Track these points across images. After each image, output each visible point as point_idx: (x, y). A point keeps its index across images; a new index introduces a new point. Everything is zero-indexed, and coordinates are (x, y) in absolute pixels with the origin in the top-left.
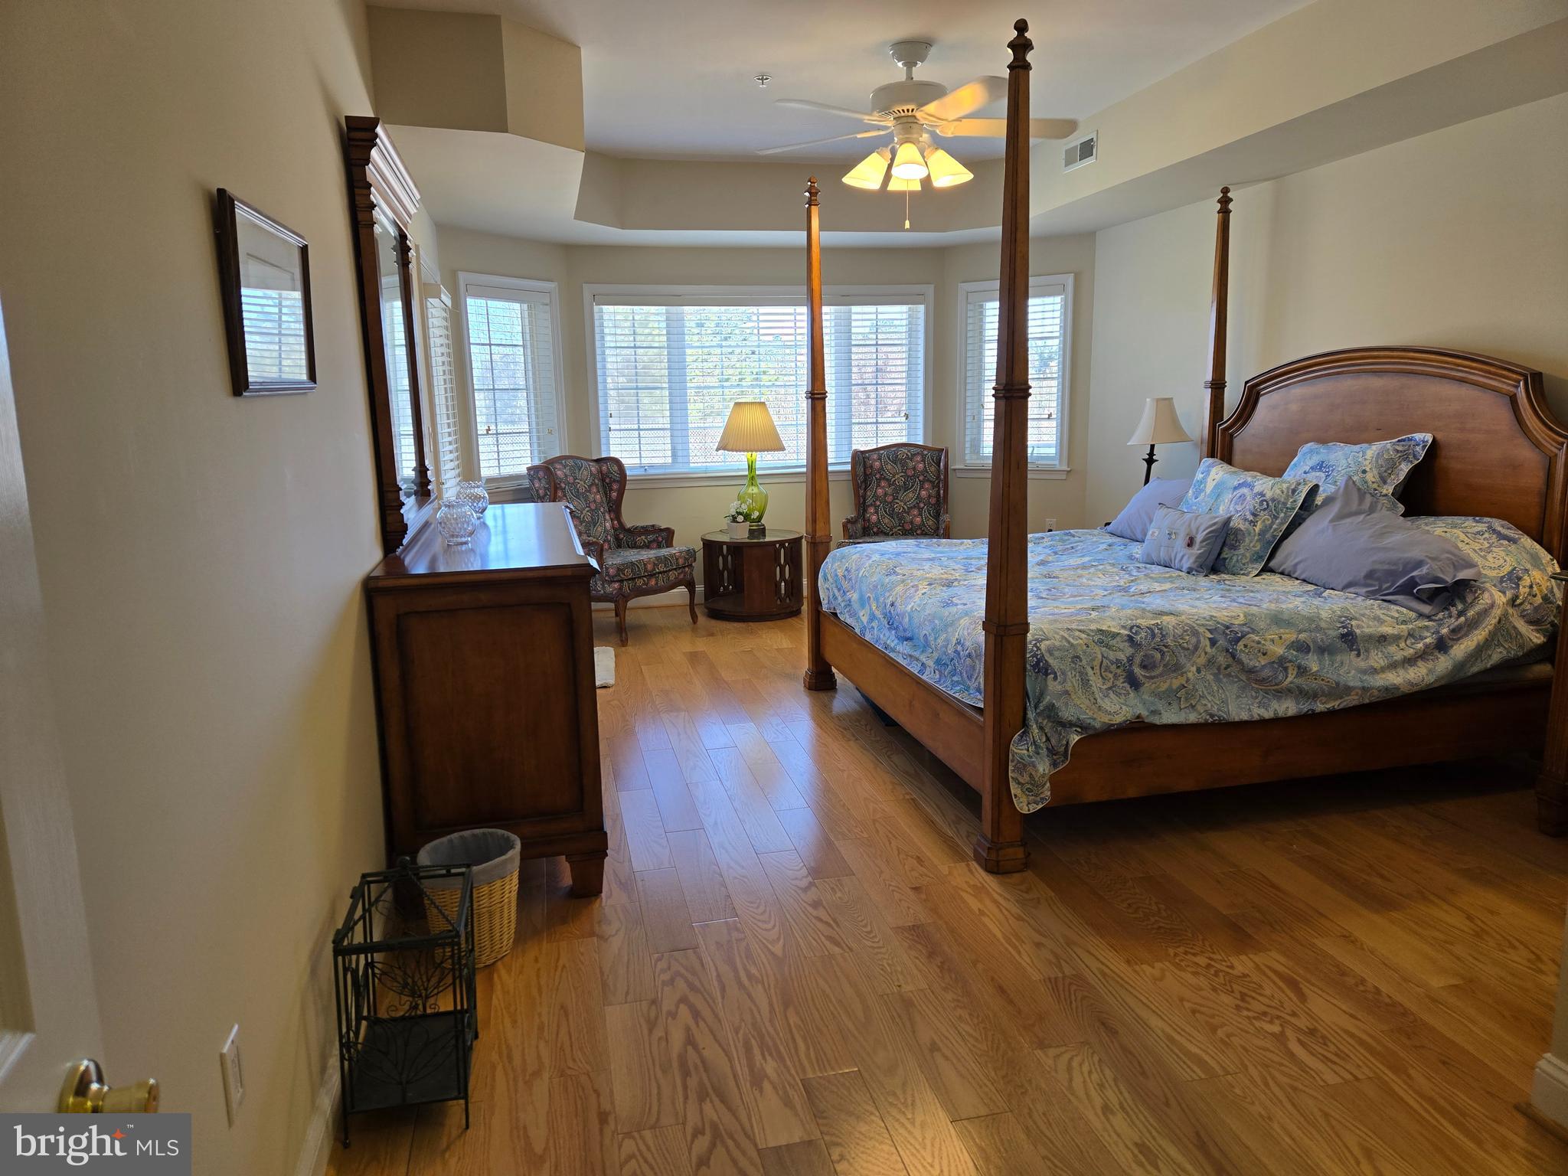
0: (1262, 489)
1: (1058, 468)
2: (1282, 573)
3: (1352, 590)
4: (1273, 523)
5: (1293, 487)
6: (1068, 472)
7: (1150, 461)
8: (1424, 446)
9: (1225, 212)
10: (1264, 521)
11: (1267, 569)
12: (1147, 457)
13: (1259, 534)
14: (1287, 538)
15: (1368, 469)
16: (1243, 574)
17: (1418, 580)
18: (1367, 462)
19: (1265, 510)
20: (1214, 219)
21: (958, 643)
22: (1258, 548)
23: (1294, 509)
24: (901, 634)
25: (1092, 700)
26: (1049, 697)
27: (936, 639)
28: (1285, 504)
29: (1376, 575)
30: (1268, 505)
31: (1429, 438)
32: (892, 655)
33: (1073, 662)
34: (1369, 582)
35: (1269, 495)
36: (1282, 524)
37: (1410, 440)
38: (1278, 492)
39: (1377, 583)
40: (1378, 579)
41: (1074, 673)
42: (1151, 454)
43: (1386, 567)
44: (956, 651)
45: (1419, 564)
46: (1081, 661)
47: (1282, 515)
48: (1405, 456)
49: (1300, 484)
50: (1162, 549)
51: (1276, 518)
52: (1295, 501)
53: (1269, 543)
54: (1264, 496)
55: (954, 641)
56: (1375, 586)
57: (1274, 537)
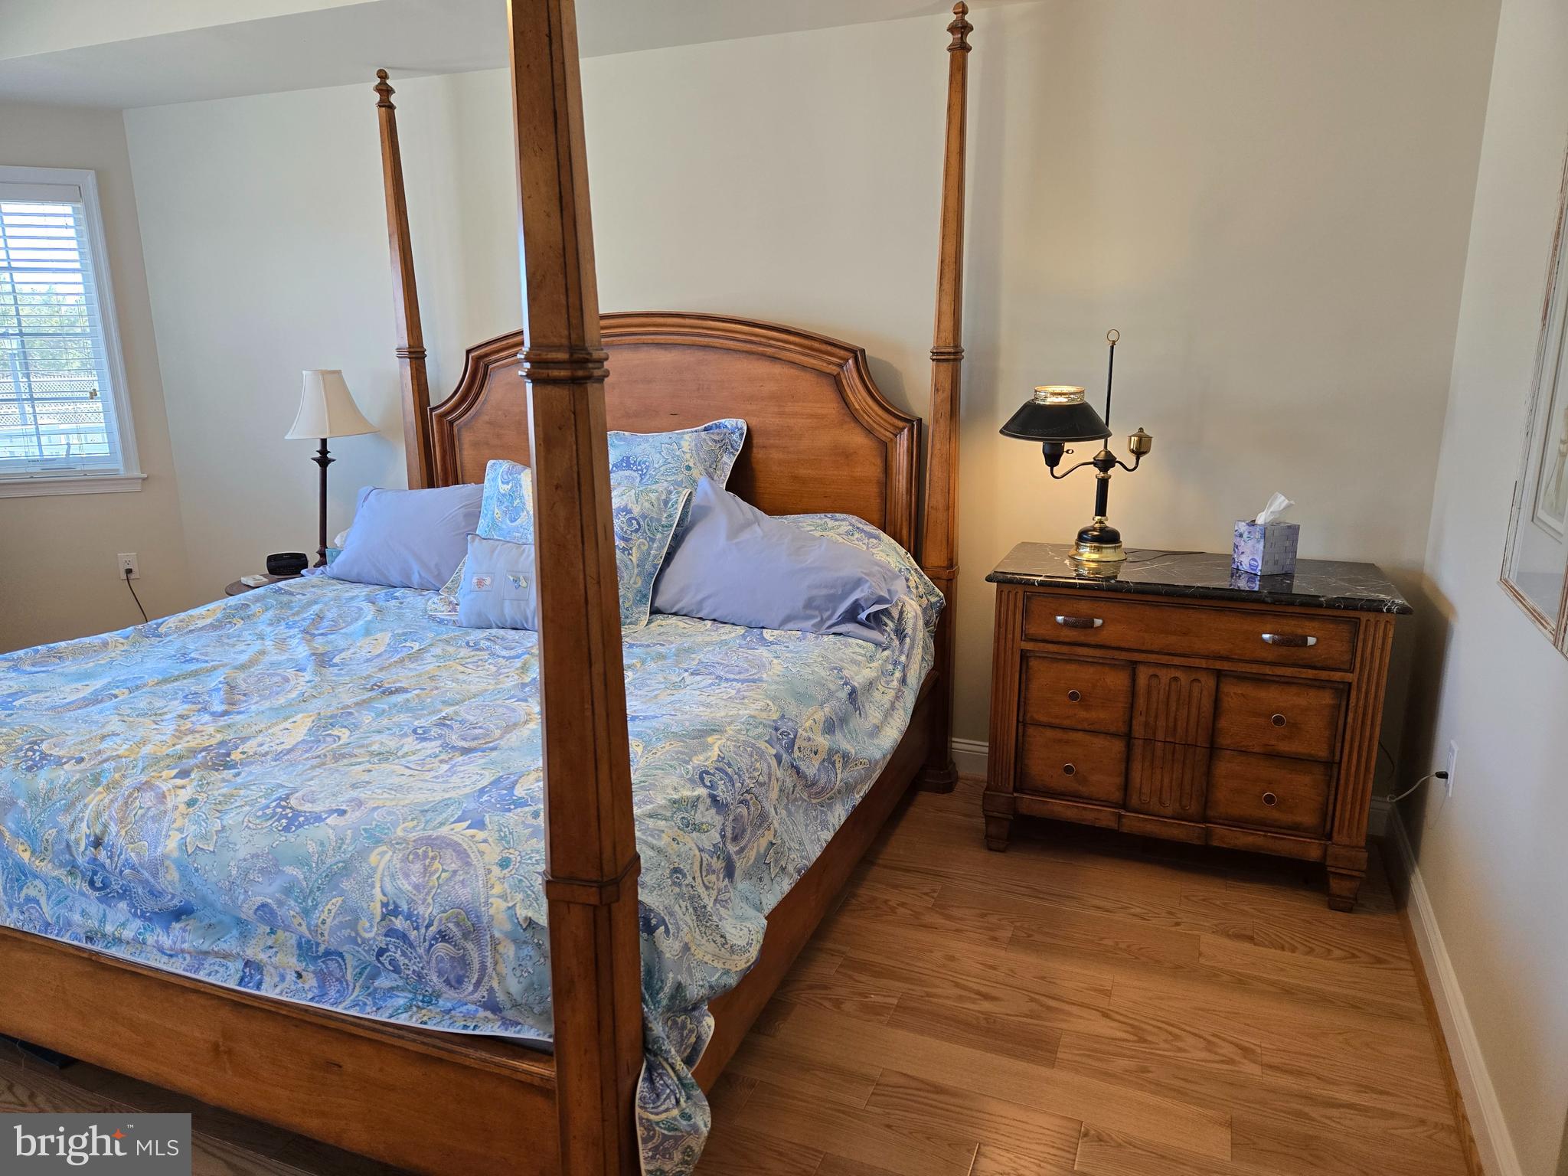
0: (623, 503)
1: (123, 473)
2: (675, 614)
3: (790, 625)
4: (650, 548)
5: (664, 497)
6: (144, 479)
7: (324, 461)
8: (742, 434)
9: (386, 106)
10: (639, 547)
11: (655, 611)
12: (318, 455)
13: (638, 566)
14: (668, 565)
15: (691, 465)
16: (630, 623)
17: (863, 604)
18: (688, 456)
19: (637, 531)
20: (373, 117)
21: (391, 910)
22: (639, 584)
23: (671, 526)
24: (151, 905)
25: (719, 940)
26: (671, 975)
27: (306, 912)
28: (659, 520)
29: (815, 604)
30: (638, 524)
31: (742, 423)
32: (114, 951)
33: (674, 883)
34: (809, 612)
35: (636, 511)
36: (661, 548)
37: (718, 427)
38: (647, 505)
39: (817, 613)
40: (817, 608)
41: (683, 904)
42: (324, 451)
43: (824, 592)
44: (390, 932)
45: (858, 583)
46: (684, 876)
47: (659, 536)
48: (724, 445)
49: (670, 493)
50: (507, 603)
51: (653, 540)
52: (670, 516)
53: (650, 575)
54: (629, 512)
55: (378, 910)
56: (817, 617)
57: (655, 566)
